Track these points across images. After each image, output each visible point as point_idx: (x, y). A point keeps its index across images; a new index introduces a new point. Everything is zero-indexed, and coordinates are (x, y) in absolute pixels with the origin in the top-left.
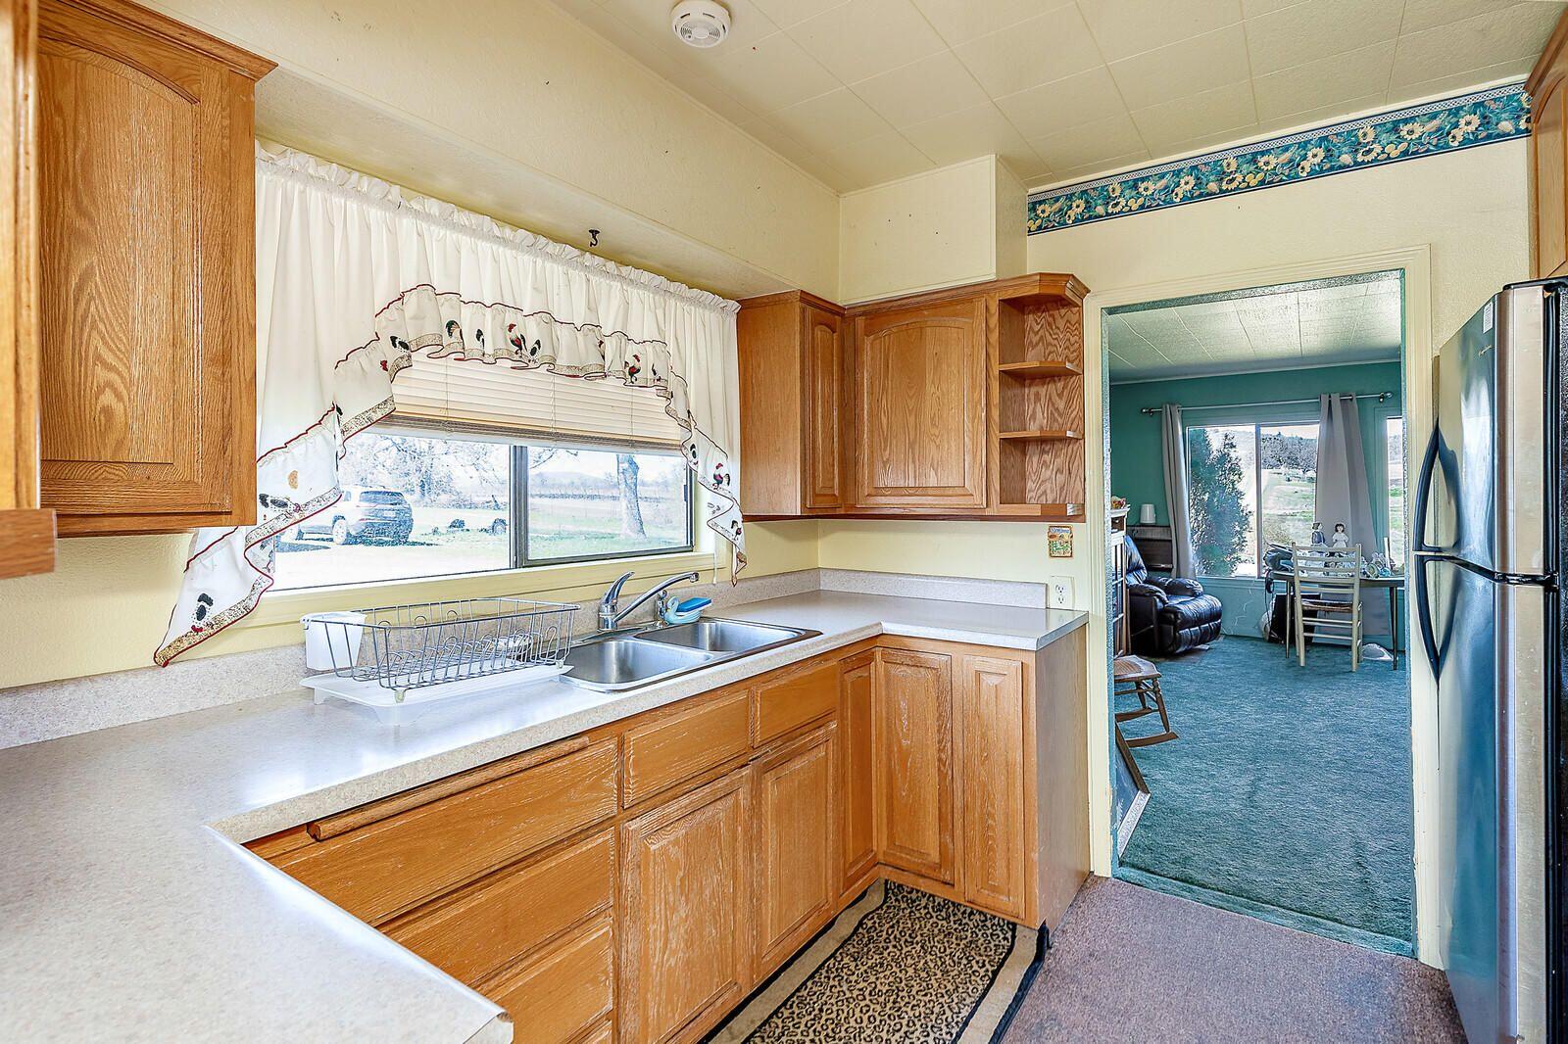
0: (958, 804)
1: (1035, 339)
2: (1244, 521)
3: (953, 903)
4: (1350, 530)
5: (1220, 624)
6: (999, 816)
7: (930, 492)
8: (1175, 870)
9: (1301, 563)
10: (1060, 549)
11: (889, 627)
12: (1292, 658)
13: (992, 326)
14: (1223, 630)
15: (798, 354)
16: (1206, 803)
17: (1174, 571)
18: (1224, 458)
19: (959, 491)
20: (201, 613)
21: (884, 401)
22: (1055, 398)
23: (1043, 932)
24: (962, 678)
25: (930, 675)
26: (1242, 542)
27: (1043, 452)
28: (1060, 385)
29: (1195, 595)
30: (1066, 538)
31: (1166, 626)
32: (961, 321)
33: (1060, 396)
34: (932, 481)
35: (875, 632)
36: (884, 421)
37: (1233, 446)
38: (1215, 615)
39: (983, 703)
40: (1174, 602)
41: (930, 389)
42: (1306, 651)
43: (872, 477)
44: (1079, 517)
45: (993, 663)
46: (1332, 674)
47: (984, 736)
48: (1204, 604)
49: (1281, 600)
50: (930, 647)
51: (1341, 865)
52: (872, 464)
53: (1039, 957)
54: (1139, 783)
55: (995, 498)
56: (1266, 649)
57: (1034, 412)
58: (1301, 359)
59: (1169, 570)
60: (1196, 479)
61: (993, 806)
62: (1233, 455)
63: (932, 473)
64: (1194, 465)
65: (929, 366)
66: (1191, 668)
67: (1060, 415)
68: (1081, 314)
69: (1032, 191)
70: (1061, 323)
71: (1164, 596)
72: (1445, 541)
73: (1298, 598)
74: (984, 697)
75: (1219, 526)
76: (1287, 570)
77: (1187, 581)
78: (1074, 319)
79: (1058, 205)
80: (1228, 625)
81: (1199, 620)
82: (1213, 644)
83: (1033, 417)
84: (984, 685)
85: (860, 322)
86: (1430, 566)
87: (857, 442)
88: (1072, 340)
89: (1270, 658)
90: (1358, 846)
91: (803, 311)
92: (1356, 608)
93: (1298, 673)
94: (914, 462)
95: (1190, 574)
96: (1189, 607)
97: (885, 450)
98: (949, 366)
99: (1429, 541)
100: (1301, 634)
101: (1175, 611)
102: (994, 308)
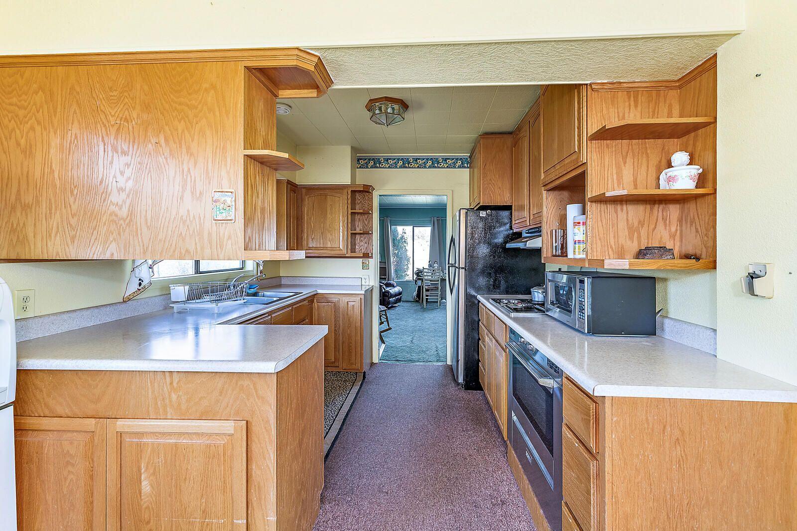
0: (341, 342)
1: (359, 202)
2: (408, 260)
3: (338, 372)
4: (438, 263)
5: (401, 297)
6: (353, 343)
7: (328, 249)
8: (394, 359)
9: (425, 274)
10: (365, 267)
11: (320, 291)
12: (422, 306)
13: (349, 198)
14: (402, 300)
15: (285, 201)
16: (401, 344)
17: (387, 279)
18: (402, 237)
19: (338, 249)
20: (140, 284)
21: (312, 219)
22: (365, 220)
23: (364, 373)
24: (342, 305)
25: (333, 304)
26: (408, 268)
27: (361, 237)
28: (366, 217)
29: (394, 287)
30: (367, 263)
31: (385, 298)
32: (338, 195)
33: (366, 220)
34: (329, 245)
35: (315, 293)
36: (312, 225)
37: (405, 233)
38: (400, 293)
39: (349, 311)
40: (388, 289)
41: (329, 216)
42: (426, 304)
43: (308, 244)
44: (372, 257)
45: (352, 299)
46: (433, 309)
47: (349, 320)
48: (397, 289)
49: (419, 287)
50: (333, 296)
51: (433, 352)
52: (308, 239)
53: (364, 379)
54: (383, 342)
55: (349, 251)
56: (415, 304)
57: (358, 225)
58: (427, 205)
59: (385, 279)
60: (394, 245)
61: (352, 340)
62: (405, 237)
63: (329, 243)
64: (394, 240)
65: (329, 208)
66: (393, 311)
67: (366, 226)
68: (372, 195)
69: (358, 155)
70: (367, 198)
71: (385, 287)
72: (453, 263)
73: (424, 286)
74: (349, 309)
75: (401, 262)
76: (421, 276)
77: (391, 282)
78: (370, 197)
79: (366, 161)
80: (404, 298)
81: (396, 295)
82: (399, 304)
83: (358, 226)
84: (349, 306)
85: (304, 191)
86: (451, 268)
87: (302, 231)
88: (370, 203)
89: (417, 307)
90: (437, 347)
91: (287, 185)
92: (440, 288)
93: (424, 310)
94: (323, 239)
95: (392, 279)
96: (393, 291)
97: (313, 235)
98: (335, 209)
99: (450, 262)
100: (425, 298)
101: (388, 292)
102: (350, 193)
